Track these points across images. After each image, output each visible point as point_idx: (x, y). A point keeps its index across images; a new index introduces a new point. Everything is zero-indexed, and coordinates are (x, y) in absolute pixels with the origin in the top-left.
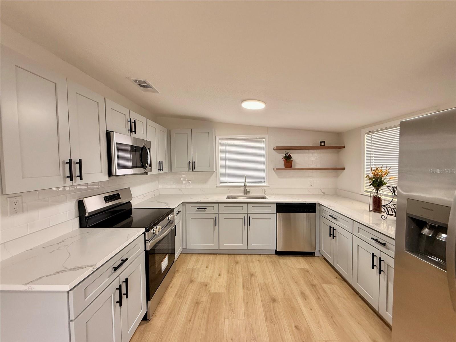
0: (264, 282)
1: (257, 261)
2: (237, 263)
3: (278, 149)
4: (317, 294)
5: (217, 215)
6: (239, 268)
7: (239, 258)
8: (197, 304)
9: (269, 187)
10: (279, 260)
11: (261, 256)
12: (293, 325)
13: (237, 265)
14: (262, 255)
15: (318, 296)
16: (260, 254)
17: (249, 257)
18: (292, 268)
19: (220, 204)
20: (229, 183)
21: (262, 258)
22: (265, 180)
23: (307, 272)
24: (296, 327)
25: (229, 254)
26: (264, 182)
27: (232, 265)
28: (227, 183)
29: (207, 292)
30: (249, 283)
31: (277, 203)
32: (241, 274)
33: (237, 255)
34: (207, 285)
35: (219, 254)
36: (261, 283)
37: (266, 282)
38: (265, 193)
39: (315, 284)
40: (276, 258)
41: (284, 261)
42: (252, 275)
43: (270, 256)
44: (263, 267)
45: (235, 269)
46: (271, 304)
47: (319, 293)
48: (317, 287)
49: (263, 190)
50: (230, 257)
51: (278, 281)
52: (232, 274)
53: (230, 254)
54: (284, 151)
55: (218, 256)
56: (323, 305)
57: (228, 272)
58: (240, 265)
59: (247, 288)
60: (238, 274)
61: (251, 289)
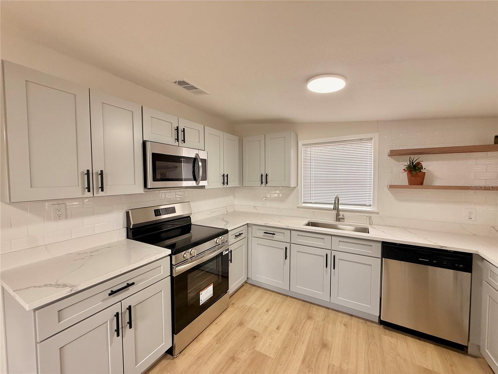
0: (340, 367)
1: (343, 326)
2: (310, 317)
3: (394, 154)
5: (288, 245)
6: (309, 326)
7: (314, 310)
8: (231, 360)
9: (378, 213)
10: (382, 336)
11: (352, 318)
13: (309, 322)
14: (353, 318)
16: (352, 315)
17: (332, 314)
18: (405, 360)
19: (292, 231)
20: (315, 203)
21: (353, 322)
22: (372, 203)
25: (303, 301)
26: (370, 205)
27: (301, 320)
28: (311, 203)
29: (252, 347)
30: (315, 358)
31: (383, 243)
32: (307, 338)
33: (315, 306)
34: (255, 337)
35: (290, 297)
36: (333, 365)
37: (345, 367)
38: (370, 223)
40: (379, 330)
41: (393, 340)
42: (324, 345)
43: (368, 322)
44: (348, 338)
45: (302, 327)
49: (368, 218)
50: (303, 306)
52: (295, 332)
53: (306, 302)
54: (408, 157)
55: (289, 299)
57: (291, 328)
58: (313, 323)
59: (308, 364)
60: (304, 337)
61: (314, 370)
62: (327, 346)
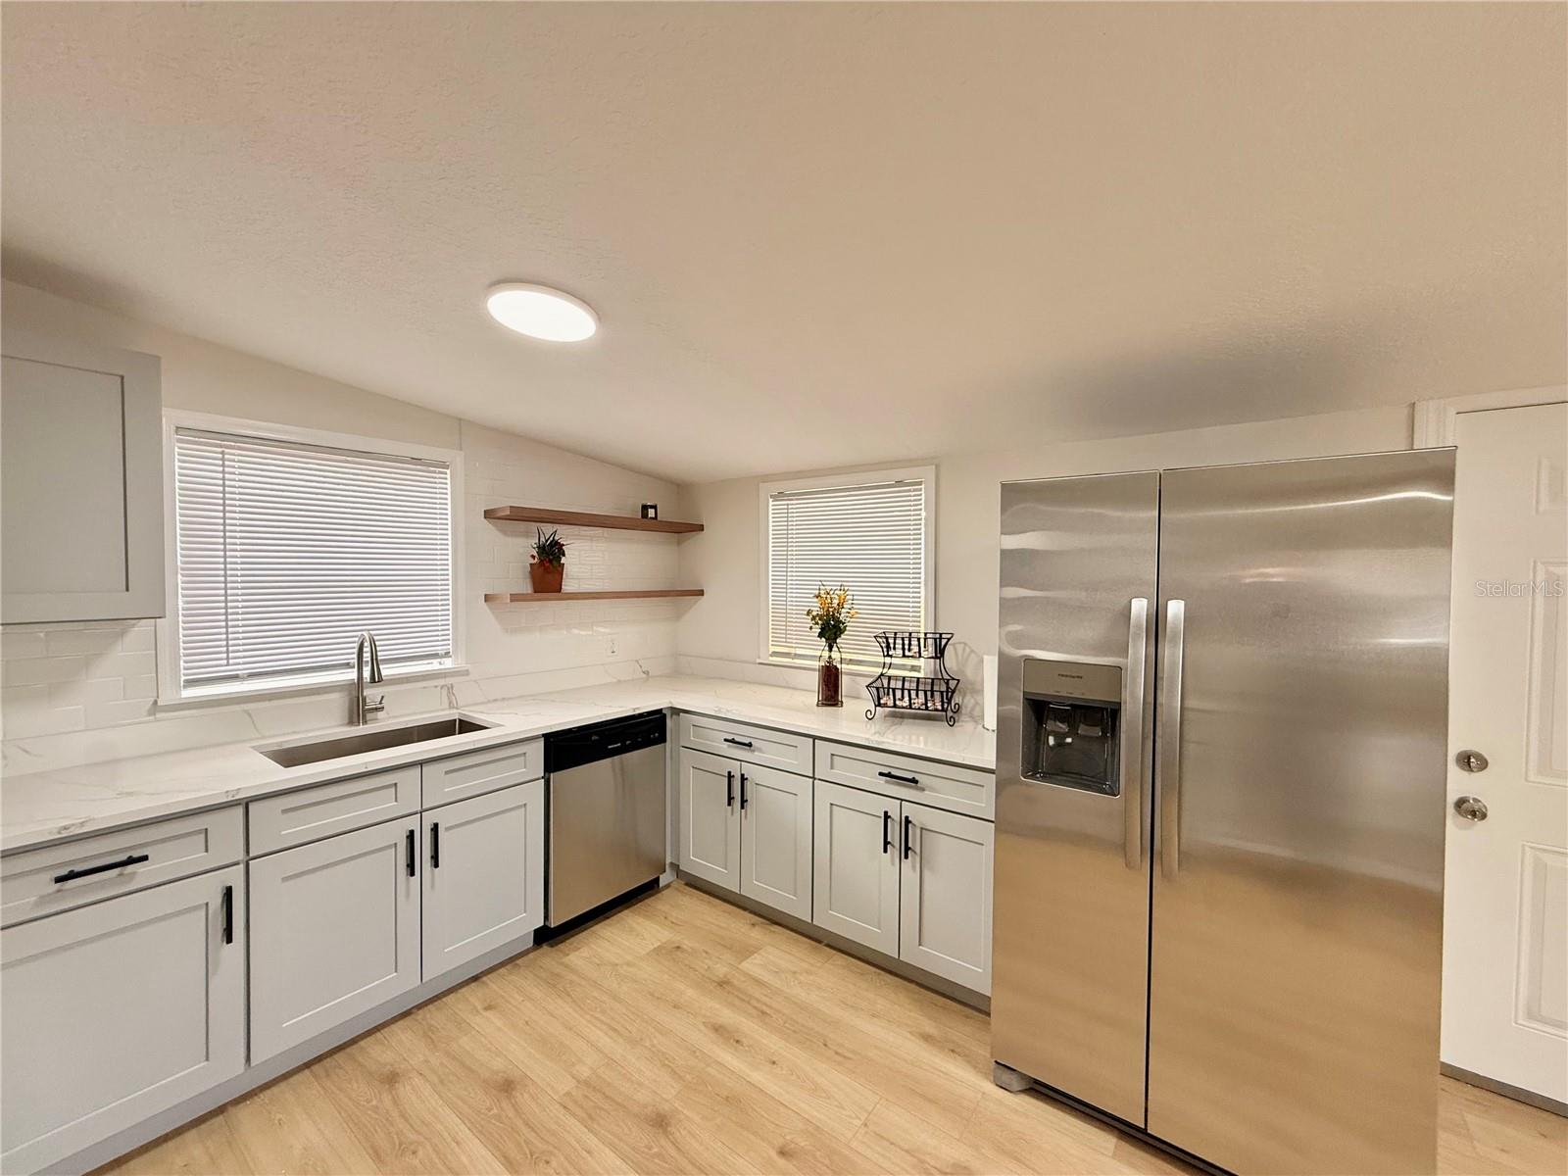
0: (579, 1082)
1: (487, 1014)
2: (392, 1079)
3: (521, 516)
4: (749, 1003)
5: (235, 877)
6: (420, 1098)
7: (378, 1053)
10: (566, 960)
11: (484, 983)
12: (773, 1154)
13: (404, 1090)
14: (485, 979)
15: (755, 1008)
16: (475, 979)
17: (434, 1016)
18: (629, 964)
20: (252, 676)
21: (494, 987)
22: (450, 647)
23: (679, 953)
24: (782, 1153)
25: (308, 1065)
26: (447, 655)
27: (375, 1108)
28: (236, 677)
30: (525, 1130)
31: (547, 737)
32: (452, 1120)
33: (362, 1043)
35: (236, 1102)
36: (568, 1094)
37: (585, 1072)
38: (450, 703)
39: (725, 976)
40: (548, 956)
41: (585, 952)
42: (507, 1087)
43: (518, 962)
45: (403, 1116)
46: (663, 1142)
47: (751, 997)
48: (736, 982)
49: (445, 691)
50: (328, 1075)
51: (621, 1040)
52: (404, 1149)
53: (319, 1059)
55: (243, 1114)
56: (787, 1025)
57: (377, 1156)
58: (417, 1080)
59: (529, 1156)
60: (439, 1127)
61: (551, 1148)
62: (512, 1082)
